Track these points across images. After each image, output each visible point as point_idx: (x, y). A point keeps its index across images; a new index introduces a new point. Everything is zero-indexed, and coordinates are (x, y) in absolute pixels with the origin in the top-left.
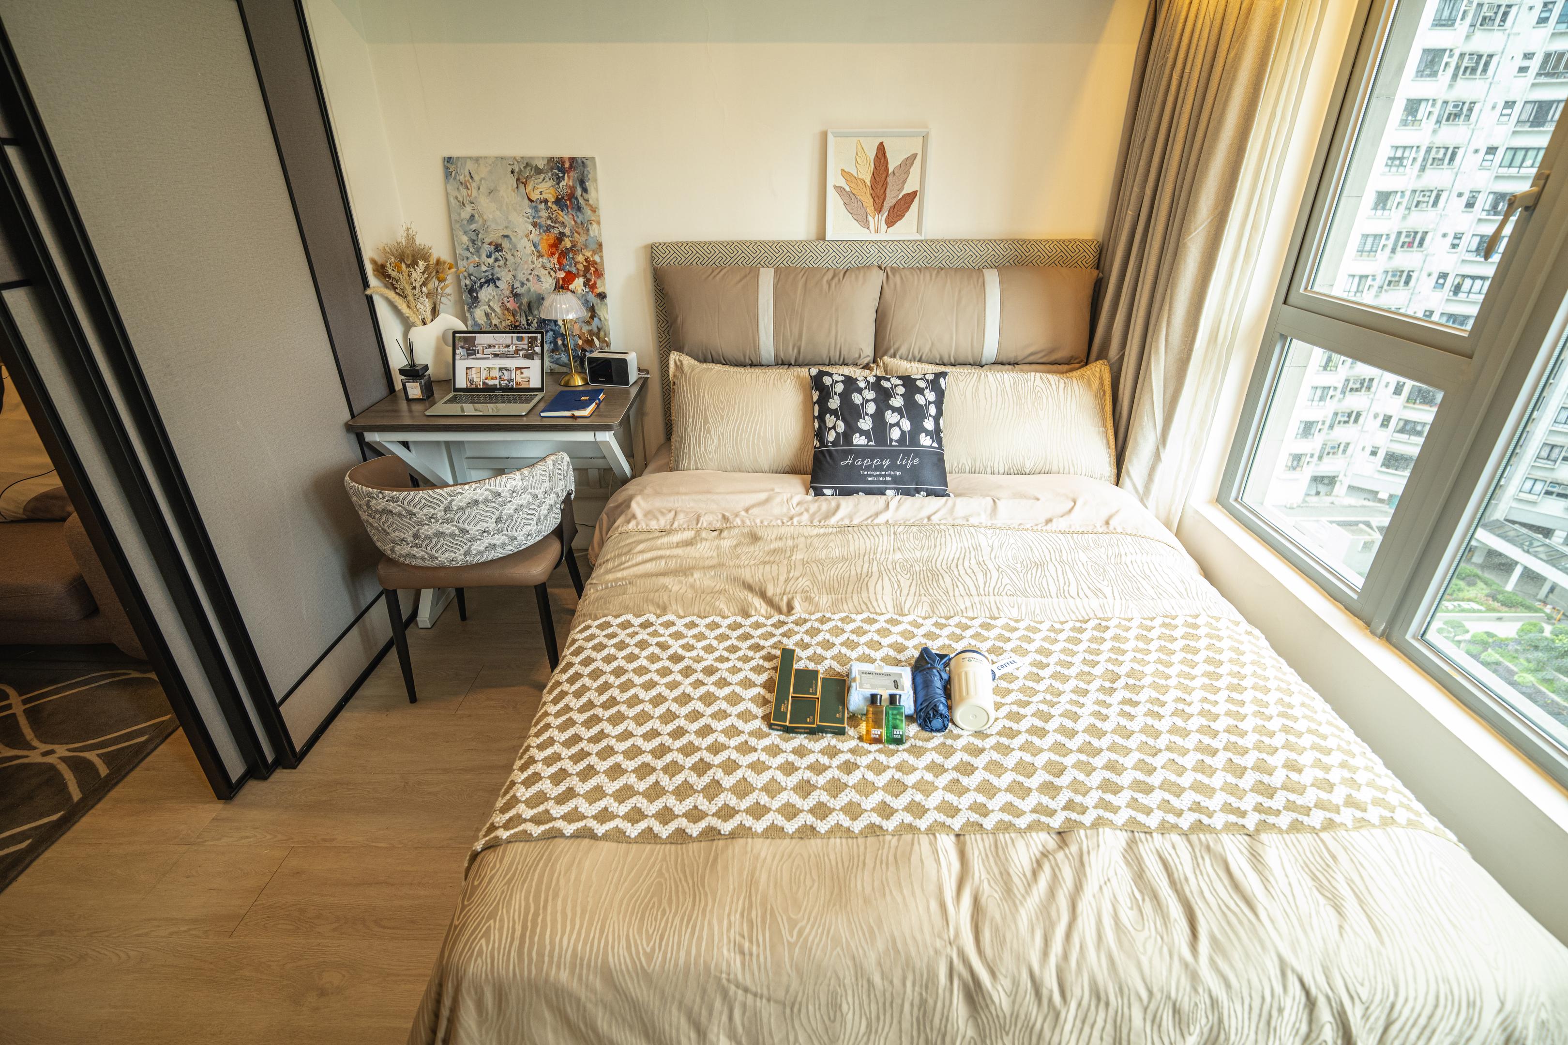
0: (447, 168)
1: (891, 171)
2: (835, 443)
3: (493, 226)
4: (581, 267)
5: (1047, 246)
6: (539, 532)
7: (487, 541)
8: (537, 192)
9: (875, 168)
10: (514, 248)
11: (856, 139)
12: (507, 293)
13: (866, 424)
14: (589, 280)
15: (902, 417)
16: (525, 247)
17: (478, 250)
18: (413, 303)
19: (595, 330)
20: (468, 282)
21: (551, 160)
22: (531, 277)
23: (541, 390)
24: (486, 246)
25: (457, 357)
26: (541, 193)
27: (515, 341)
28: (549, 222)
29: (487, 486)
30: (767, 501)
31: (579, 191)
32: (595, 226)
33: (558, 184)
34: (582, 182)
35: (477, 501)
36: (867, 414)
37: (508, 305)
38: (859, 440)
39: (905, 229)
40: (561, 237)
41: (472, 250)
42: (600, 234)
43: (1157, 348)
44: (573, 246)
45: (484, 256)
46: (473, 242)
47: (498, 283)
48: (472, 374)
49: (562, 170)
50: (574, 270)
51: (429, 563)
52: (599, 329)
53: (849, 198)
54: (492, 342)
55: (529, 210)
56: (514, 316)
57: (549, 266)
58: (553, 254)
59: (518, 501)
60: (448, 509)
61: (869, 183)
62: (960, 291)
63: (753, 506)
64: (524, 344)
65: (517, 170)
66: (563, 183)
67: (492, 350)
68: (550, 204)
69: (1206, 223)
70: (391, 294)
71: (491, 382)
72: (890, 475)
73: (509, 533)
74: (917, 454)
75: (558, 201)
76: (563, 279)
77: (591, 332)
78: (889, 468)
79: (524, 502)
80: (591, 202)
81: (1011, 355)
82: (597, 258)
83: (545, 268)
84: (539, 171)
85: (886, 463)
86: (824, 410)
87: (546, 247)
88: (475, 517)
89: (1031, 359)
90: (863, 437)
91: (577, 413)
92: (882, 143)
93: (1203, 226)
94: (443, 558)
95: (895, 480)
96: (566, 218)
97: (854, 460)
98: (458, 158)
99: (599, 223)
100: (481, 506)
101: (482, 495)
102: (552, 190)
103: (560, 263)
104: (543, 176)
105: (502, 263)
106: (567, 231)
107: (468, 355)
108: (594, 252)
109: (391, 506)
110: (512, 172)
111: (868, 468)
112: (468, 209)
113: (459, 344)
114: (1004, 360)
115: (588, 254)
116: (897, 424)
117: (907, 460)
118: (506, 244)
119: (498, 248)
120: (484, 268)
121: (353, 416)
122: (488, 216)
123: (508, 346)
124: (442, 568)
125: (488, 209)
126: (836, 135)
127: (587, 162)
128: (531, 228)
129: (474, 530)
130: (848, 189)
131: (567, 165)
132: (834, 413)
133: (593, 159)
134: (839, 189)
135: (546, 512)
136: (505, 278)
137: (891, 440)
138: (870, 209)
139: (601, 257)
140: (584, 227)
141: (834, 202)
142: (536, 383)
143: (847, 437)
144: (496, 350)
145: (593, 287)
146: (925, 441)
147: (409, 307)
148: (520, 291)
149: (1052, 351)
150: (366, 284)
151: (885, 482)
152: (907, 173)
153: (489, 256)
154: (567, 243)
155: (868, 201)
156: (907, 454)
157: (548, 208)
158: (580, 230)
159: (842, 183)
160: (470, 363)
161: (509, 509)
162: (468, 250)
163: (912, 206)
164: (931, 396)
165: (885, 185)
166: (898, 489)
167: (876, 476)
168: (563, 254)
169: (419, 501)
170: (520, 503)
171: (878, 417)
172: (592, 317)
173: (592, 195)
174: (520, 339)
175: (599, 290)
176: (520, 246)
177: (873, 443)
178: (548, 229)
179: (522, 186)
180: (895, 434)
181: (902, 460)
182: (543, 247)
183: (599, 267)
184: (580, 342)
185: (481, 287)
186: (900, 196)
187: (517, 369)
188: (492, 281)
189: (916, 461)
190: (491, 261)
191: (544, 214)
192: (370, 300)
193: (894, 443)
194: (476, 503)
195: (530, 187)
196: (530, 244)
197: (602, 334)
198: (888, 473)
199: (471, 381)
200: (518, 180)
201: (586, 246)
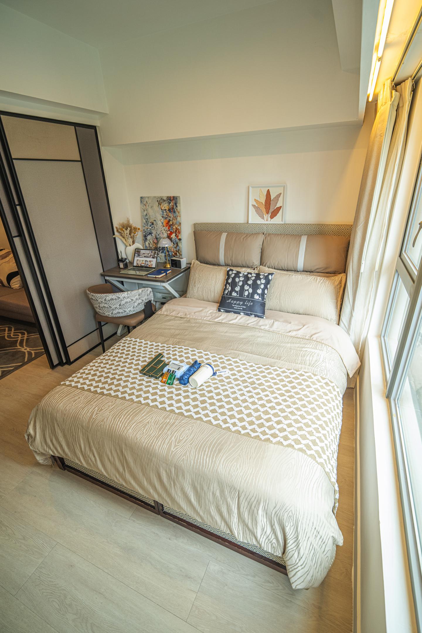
0: (141, 200)
1: (272, 199)
2: (227, 294)
3: (152, 217)
4: (174, 230)
5: (332, 227)
6: (134, 311)
7: (117, 311)
8: (164, 207)
9: (266, 198)
10: (157, 224)
11: (259, 189)
12: (154, 237)
13: (238, 289)
14: (176, 234)
15: (250, 287)
16: (160, 224)
17: (148, 224)
18: (127, 240)
19: (178, 250)
20: (144, 234)
21: (168, 197)
22: (161, 233)
23: (154, 268)
24: (150, 223)
25: (135, 256)
26: (165, 207)
27: (150, 253)
28: (166, 216)
29: (116, 295)
30: (201, 311)
31: (175, 207)
32: (179, 217)
33: (169, 204)
34: (176, 204)
35: (113, 299)
36: (239, 286)
37: (155, 241)
38: (234, 294)
39: (277, 220)
40: (169, 221)
41: (146, 224)
42: (180, 220)
43: (349, 271)
44: (173, 224)
45: (149, 226)
46: (146, 222)
47: (152, 234)
48: (138, 262)
49: (171, 200)
50: (172, 231)
51: (103, 315)
52: (179, 250)
53: (257, 209)
54: (144, 253)
55: (161, 213)
56: (156, 244)
57: (166, 229)
58: (167, 226)
59: (126, 300)
60: (105, 300)
61: (264, 203)
62: (290, 244)
63: (197, 312)
64: (153, 254)
65: (159, 200)
66: (171, 204)
67: (144, 255)
68: (167, 211)
69: (363, 223)
70: (121, 237)
71: (142, 265)
72: (242, 308)
73: (124, 309)
74: (252, 301)
75: (169, 210)
76: (169, 234)
77: (176, 251)
78: (242, 305)
79: (128, 301)
80: (178, 210)
81: (309, 269)
82: (179, 228)
83: (164, 230)
84: (164, 201)
85: (241, 303)
86: (227, 283)
87: (165, 224)
88: (113, 303)
89: (318, 270)
90: (236, 293)
91: (157, 276)
92: (269, 190)
93: (362, 224)
94: (107, 314)
95: (244, 309)
96: (171, 215)
97: (231, 301)
98: (144, 197)
99: (180, 217)
100: (114, 300)
101: (114, 297)
102: (168, 206)
103: (169, 229)
104: (165, 202)
105: (153, 228)
106: (171, 219)
107: (138, 256)
108: (178, 226)
109: (93, 297)
110: (157, 201)
111: (235, 304)
112: (146, 212)
113: (136, 252)
114: (307, 270)
115: (177, 226)
116: (248, 290)
117: (249, 303)
118: (155, 223)
119: (153, 224)
120: (149, 230)
121: (104, 271)
122: (151, 214)
123: (148, 254)
124: (107, 317)
125: (150, 211)
126: (253, 187)
127: (178, 198)
128: (161, 218)
129: (113, 307)
130: (257, 206)
131: (172, 199)
132: (229, 284)
133: (179, 197)
134: (254, 206)
135: (137, 305)
136: (154, 232)
137: (245, 295)
138: (265, 212)
139: (180, 227)
140: (176, 218)
141: (252, 210)
142: (154, 266)
143: (231, 293)
144: (145, 255)
145: (177, 237)
146: (256, 297)
147: (126, 241)
148: (158, 237)
149: (326, 268)
150: (114, 234)
151: (240, 310)
152: (278, 200)
153: (150, 226)
154: (171, 223)
155: (264, 210)
156: (249, 301)
157: (166, 212)
158: (175, 219)
159: (255, 204)
160: (138, 258)
161: (123, 302)
162: (145, 224)
163: (280, 211)
164: (263, 281)
165: (270, 204)
166: (244, 313)
167: (237, 307)
168: (170, 226)
169: (98, 297)
170: (127, 301)
171: (242, 287)
172: (177, 246)
173: (178, 208)
174: (152, 252)
175: (179, 238)
176: (158, 224)
177: (238, 296)
178: (166, 218)
179: (160, 205)
180: (246, 293)
181: (247, 303)
182: (164, 224)
183: (180, 231)
184: (173, 254)
185: (148, 235)
186: (275, 208)
187: (150, 261)
188: (151, 233)
189: (252, 304)
190: (151, 227)
191: (165, 214)
192: (115, 239)
193: (245, 297)
194: (112, 299)
195: (162, 206)
196: (161, 223)
197: (179, 251)
198: (241, 307)
199: (138, 264)
200: (159, 203)
201: (176, 224)
